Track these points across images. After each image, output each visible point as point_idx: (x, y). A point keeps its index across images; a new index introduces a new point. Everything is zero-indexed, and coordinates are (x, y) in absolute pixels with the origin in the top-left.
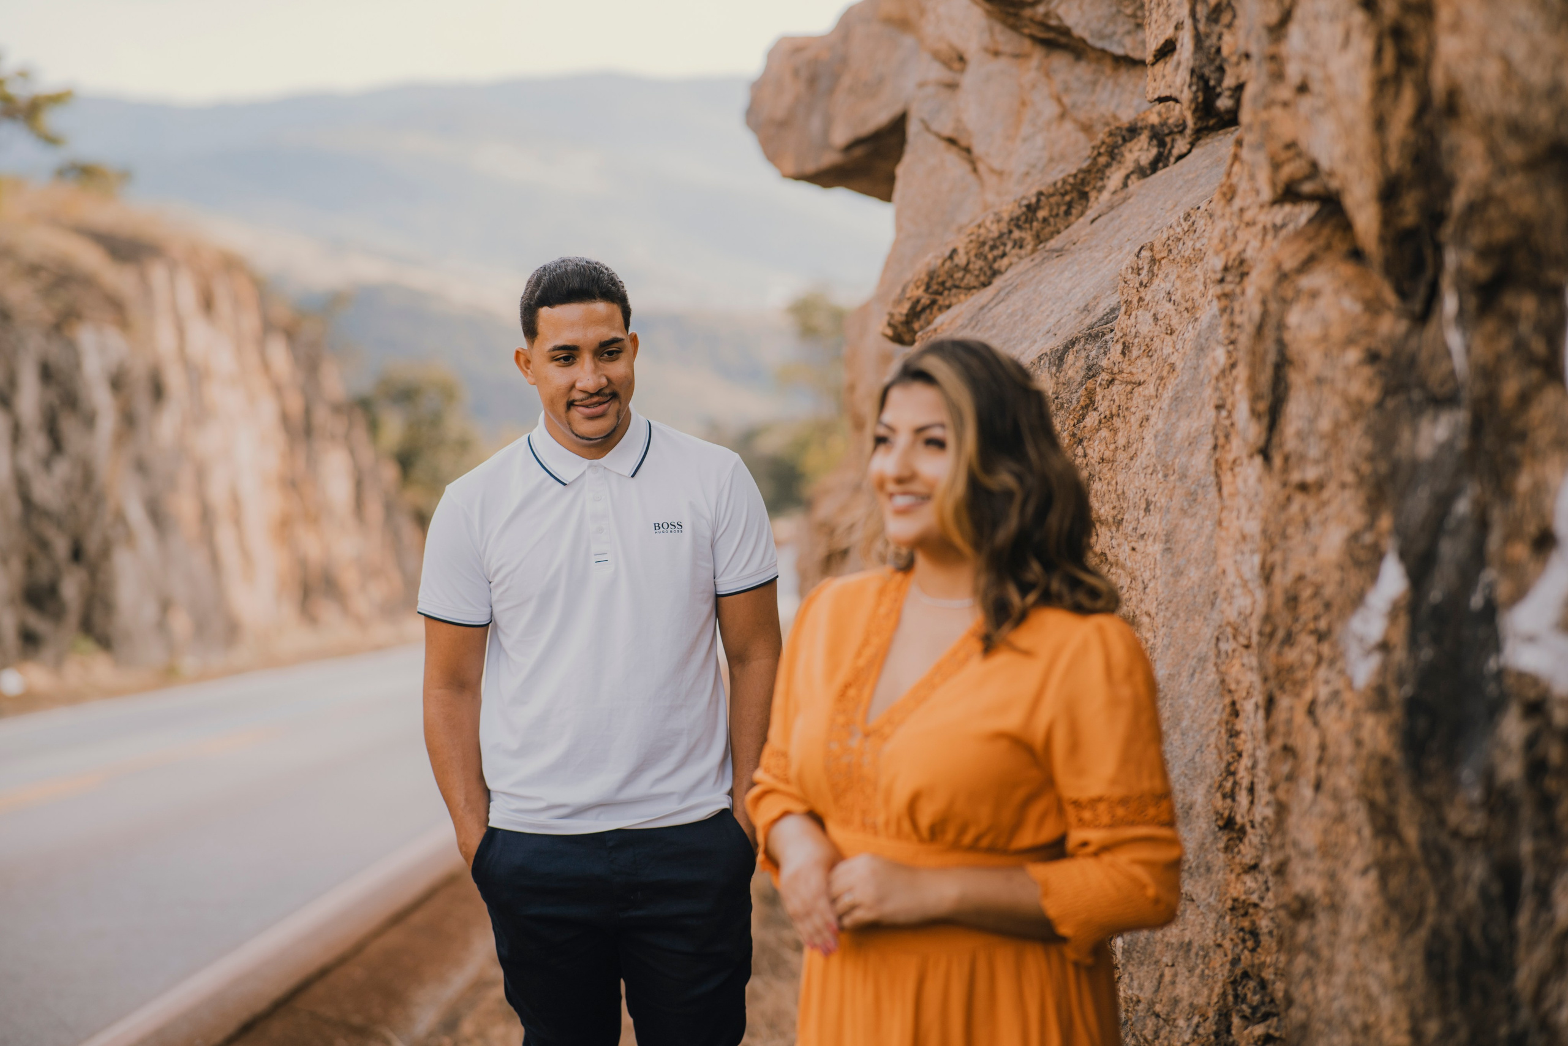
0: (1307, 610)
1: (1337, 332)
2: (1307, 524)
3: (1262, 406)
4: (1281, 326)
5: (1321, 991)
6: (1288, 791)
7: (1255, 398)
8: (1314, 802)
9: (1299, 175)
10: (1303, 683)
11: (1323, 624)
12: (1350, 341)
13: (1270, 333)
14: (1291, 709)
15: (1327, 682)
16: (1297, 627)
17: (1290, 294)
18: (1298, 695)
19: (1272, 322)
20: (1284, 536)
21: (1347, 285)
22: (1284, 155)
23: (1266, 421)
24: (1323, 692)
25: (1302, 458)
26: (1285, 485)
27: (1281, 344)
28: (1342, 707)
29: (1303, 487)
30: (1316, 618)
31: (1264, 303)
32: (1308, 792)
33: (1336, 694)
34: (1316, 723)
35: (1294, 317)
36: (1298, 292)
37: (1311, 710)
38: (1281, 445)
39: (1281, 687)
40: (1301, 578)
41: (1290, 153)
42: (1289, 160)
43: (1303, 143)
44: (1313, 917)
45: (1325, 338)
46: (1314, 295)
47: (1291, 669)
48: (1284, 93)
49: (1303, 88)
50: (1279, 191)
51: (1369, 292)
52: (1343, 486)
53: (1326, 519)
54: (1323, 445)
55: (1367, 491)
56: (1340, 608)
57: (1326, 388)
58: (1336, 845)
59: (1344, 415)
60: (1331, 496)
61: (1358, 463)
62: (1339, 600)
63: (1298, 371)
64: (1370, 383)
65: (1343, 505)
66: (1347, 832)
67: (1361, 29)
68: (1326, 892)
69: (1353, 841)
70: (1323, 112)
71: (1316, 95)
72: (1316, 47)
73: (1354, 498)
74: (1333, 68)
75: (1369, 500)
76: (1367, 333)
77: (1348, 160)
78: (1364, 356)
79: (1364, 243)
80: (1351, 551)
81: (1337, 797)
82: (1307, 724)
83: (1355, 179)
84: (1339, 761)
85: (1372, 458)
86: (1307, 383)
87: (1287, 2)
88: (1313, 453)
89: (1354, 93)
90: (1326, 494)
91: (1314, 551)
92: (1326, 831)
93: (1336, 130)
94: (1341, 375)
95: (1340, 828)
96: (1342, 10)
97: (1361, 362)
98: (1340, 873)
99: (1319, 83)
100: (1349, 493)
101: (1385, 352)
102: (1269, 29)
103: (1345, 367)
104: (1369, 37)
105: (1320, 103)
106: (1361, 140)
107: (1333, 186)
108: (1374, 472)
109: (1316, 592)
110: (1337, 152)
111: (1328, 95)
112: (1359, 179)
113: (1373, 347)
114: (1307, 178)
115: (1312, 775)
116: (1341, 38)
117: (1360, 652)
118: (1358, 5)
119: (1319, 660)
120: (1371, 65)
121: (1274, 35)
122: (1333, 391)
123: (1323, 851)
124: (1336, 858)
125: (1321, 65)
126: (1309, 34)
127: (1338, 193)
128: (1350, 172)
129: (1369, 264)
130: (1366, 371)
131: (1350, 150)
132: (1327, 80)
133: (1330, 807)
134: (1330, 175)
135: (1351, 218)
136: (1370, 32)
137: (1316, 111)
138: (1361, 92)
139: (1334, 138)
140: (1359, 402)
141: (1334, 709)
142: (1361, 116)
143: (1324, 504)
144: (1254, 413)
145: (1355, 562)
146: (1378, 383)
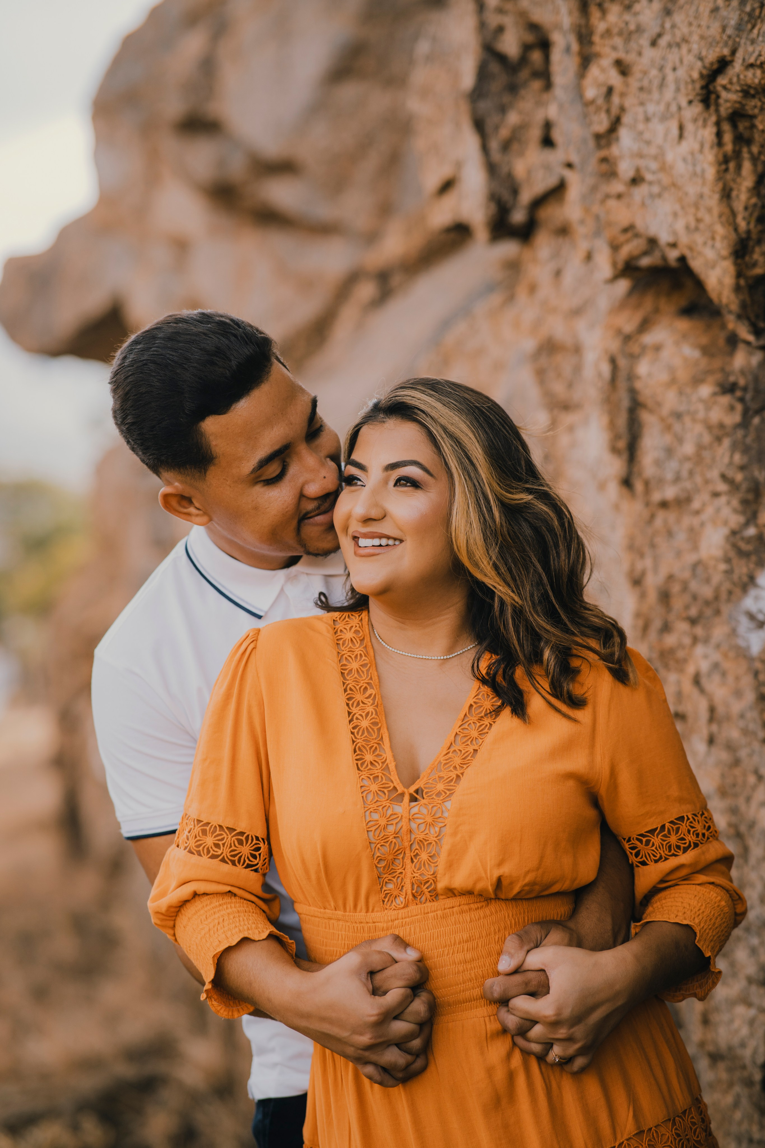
0: (678, 603)
1: (683, 375)
2: (670, 534)
3: (622, 444)
4: (631, 377)
7: (617, 437)
8: (708, 753)
9: (636, 252)
10: (685, 661)
11: (693, 612)
12: (697, 381)
13: (622, 385)
14: (679, 683)
15: (706, 657)
16: (672, 617)
17: (636, 350)
18: (681, 671)
19: (622, 375)
20: (653, 546)
21: (684, 336)
22: (622, 238)
23: (625, 455)
24: (704, 666)
25: (661, 481)
26: (647, 504)
27: (633, 392)
28: (724, 674)
29: (664, 505)
30: (687, 607)
31: (613, 361)
32: (702, 746)
33: (716, 666)
34: (702, 691)
35: (643, 368)
36: (644, 348)
37: (697, 681)
38: (640, 474)
39: (666, 666)
40: (670, 578)
41: (629, 235)
42: (627, 241)
43: (641, 225)
45: (673, 381)
46: (658, 348)
47: (672, 651)
48: (617, 187)
49: (636, 181)
50: (620, 265)
51: (704, 340)
52: (716, 495)
53: (702, 524)
54: (688, 466)
55: (740, 495)
56: (730, 593)
57: (687, 420)
58: (734, 785)
59: (707, 438)
60: (704, 505)
61: (730, 473)
62: (726, 586)
63: (651, 411)
64: (732, 408)
65: (718, 510)
66: (744, 775)
67: (695, 120)
68: (730, 825)
69: (752, 779)
70: (659, 195)
71: (651, 183)
72: (648, 143)
73: (728, 503)
74: (669, 157)
75: (745, 502)
76: (709, 372)
77: (697, 229)
78: (717, 389)
79: (720, 295)
80: (734, 546)
81: (730, 747)
82: (695, 693)
83: (705, 243)
84: (728, 718)
85: (742, 468)
86: (662, 420)
87: (615, 111)
88: (669, 476)
89: (695, 174)
90: (696, 504)
91: (679, 554)
92: (723, 776)
93: (677, 207)
94: (701, 407)
95: (737, 771)
96: (674, 108)
97: (715, 394)
98: (743, 807)
99: (654, 173)
100: (723, 499)
101: (742, 382)
102: (598, 137)
103: (701, 400)
104: (705, 125)
105: (656, 189)
106: (709, 210)
107: (673, 255)
108: (745, 479)
109: (685, 588)
110: (680, 225)
111: (665, 180)
112: (710, 243)
113: (732, 379)
114: (645, 253)
115: (705, 733)
116: (675, 131)
117: (752, 625)
118: (690, 102)
119: (695, 640)
120: (712, 147)
121: (603, 142)
122: (694, 420)
123: (723, 792)
124: (736, 796)
125: (655, 158)
126: (641, 133)
127: (682, 259)
128: (699, 239)
129: (724, 311)
130: (725, 400)
131: (698, 220)
132: (664, 168)
133: (724, 756)
134: (674, 245)
135: (703, 277)
136: (705, 121)
137: (652, 196)
138: (703, 171)
139: (675, 215)
140: (721, 426)
141: (716, 678)
142: (706, 190)
143: (697, 513)
144: (614, 450)
145: (742, 554)
146: (739, 407)
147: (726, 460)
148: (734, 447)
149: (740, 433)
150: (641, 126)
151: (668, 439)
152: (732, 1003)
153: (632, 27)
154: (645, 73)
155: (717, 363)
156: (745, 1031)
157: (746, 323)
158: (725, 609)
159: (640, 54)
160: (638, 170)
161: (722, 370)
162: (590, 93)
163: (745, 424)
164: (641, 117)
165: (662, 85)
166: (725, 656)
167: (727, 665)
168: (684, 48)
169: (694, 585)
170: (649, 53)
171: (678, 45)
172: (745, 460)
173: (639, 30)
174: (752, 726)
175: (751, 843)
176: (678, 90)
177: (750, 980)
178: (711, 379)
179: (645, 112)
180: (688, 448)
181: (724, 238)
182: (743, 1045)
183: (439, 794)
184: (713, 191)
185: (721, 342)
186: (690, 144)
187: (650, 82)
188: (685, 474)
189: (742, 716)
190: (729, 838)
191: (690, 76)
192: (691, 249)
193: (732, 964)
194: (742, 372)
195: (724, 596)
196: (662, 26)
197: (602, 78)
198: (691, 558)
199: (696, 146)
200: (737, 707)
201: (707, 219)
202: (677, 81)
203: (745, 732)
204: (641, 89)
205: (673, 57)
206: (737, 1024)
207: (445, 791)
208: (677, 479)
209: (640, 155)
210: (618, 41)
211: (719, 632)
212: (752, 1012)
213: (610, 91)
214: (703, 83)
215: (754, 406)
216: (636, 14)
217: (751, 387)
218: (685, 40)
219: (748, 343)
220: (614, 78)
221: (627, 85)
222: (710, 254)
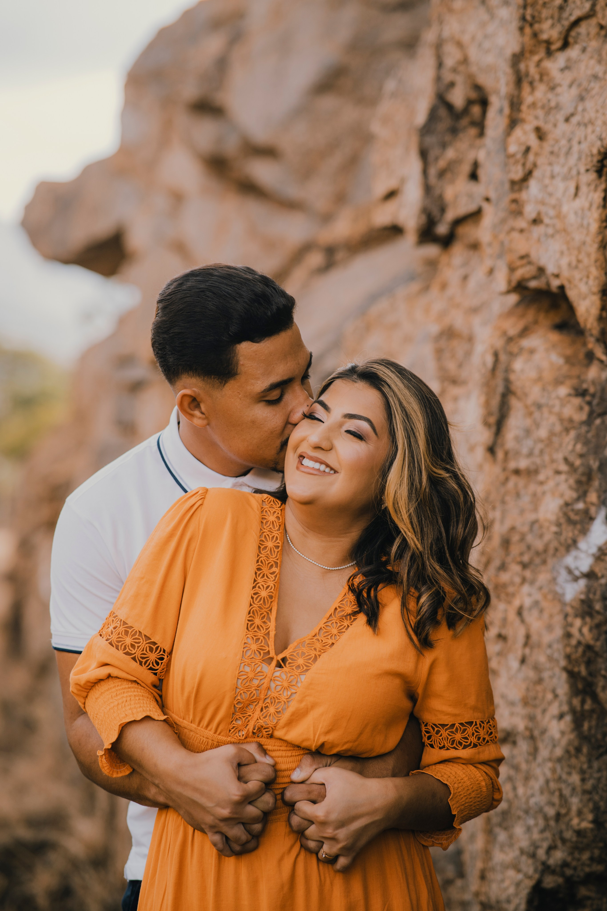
0: (515, 550)
1: (548, 376)
2: (518, 495)
3: (492, 420)
4: (508, 370)
5: (521, 791)
6: (499, 663)
7: (489, 414)
8: (519, 670)
9: (527, 276)
10: (513, 595)
11: (526, 558)
12: (558, 382)
13: (500, 374)
14: (506, 611)
15: (530, 595)
16: (509, 559)
17: (515, 350)
18: (509, 602)
19: (501, 367)
20: (503, 502)
21: (554, 346)
22: (519, 263)
23: (494, 429)
24: (528, 602)
25: (517, 453)
26: (504, 469)
27: (507, 382)
28: (541, 611)
29: (517, 472)
30: (522, 554)
31: (496, 355)
32: (514, 664)
33: (536, 603)
34: (523, 621)
35: (518, 365)
36: (521, 349)
37: (520, 612)
38: (503, 445)
40: (513, 529)
41: (524, 261)
42: (522, 266)
43: (534, 256)
44: (514, 743)
45: (540, 379)
46: (532, 351)
47: (504, 586)
48: (521, 223)
49: (536, 221)
50: (514, 283)
51: (569, 352)
52: (558, 472)
53: (544, 493)
54: (540, 446)
55: (576, 476)
56: (556, 550)
57: (545, 410)
58: (535, 698)
59: (558, 428)
60: (548, 478)
61: (571, 458)
62: (554, 544)
63: (519, 399)
64: (581, 408)
65: (558, 485)
66: (544, 691)
67: (589, 185)
68: (527, 728)
69: (549, 696)
70: (552, 236)
71: (547, 226)
72: (550, 195)
73: (566, 480)
74: (565, 208)
75: (579, 482)
76: (568, 377)
77: (576, 267)
78: (572, 392)
79: (586, 320)
80: (565, 514)
81: (537, 668)
82: (517, 621)
83: (581, 280)
84: (539, 645)
85: (581, 456)
86: (526, 407)
87: (529, 165)
88: (525, 451)
89: (582, 225)
90: (541, 477)
91: (522, 512)
92: (528, 689)
93: (564, 248)
94: (557, 403)
95: (539, 688)
96: (574, 172)
97: (570, 395)
98: (539, 717)
99: (551, 218)
100: (563, 477)
101: (592, 390)
102: (513, 183)
103: (558, 398)
104: (596, 190)
105: (550, 231)
106: (589, 255)
107: (555, 283)
108: (582, 464)
109: (522, 539)
110: (564, 262)
111: (559, 225)
112: (585, 280)
113: (585, 386)
114: (534, 278)
115: (519, 653)
116: (572, 190)
117: (569, 578)
118: (587, 170)
119: (524, 580)
120: (598, 208)
121: (516, 187)
122: (551, 412)
123: (525, 702)
124: (535, 706)
125: (554, 207)
126: (546, 186)
127: (562, 288)
128: (577, 275)
129: (587, 334)
130: (577, 401)
131: (579, 261)
132: (559, 216)
133: (532, 674)
134: (557, 276)
135: (575, 304)
136: (596, 187)
137: (546, 235)
138: (589, 224)
139: (562, 253)
140: (571, 420)
141: (535, 613)
142: (589, 240)
143: (542, 483)
144: (486, 424)
145: (570, 522)
146: (587, 409)
147: (570, 447)
148: (578, 438)
149: (584, 429)
150: (547, 181)
151: (528, 422)
152: (506, 867)
153: (553, 104)
154: (557, 141)
155: (576, 371)
156: (511, 890)
157: (602, 345)
158: (550, 562)
159: (555, 125)
160: (539, 214)
161: (579, 377)
162: (513, 148)
163: (589, 422)
164: (548, 174)
165: (568, 153)
166: (545, 596)
167: (544, 604)
168: (590, 129)
169: (529, 538)
170: (562, 127)
171: (586, 125)
172: (585, 450)
173: (558, 107)
174: (556, 655)
175: (541, 745)
176: (579, 159)
177: (522, 852)
178: (569, 383)
179: (552, 171)
180: (543, 433)
181: (596, 278)
182: (508, 901)
183: (298, 667)
184: (594, 241)
185: (581, 355)
186: (581, 202)
187: (560, 149)
188: (537, 451)
189: (550, 646)
190: (524, 738)
191: (591, 151)
192: (570, 281)
193: (511, 837)
194: (593, 383)
195: (551, 551)
196: (576, 108)
197: (523, 138)
198: (531, 517)
199: (587, 205)
200: (547, 638)
201: (586, 261)
202: (580, 152)
203: (550, 658)
204: (552, 153)
205: (580, 133)
206: (507, 883)
207: (304, 665)
208: (530, 454)
209: (543, 203)
210: (540, 113)
211: (543, 578)
212: (520, 876)
213: (528, 149)
214: (599, 158)
215: (598, 410)
216: (557, 95)
217: (598, 395)
218: (591, 122)
219: (602, 362)
220: (533, 140)
221: (541, 147)
222: (583, 288)
